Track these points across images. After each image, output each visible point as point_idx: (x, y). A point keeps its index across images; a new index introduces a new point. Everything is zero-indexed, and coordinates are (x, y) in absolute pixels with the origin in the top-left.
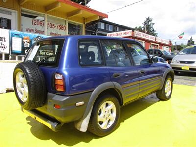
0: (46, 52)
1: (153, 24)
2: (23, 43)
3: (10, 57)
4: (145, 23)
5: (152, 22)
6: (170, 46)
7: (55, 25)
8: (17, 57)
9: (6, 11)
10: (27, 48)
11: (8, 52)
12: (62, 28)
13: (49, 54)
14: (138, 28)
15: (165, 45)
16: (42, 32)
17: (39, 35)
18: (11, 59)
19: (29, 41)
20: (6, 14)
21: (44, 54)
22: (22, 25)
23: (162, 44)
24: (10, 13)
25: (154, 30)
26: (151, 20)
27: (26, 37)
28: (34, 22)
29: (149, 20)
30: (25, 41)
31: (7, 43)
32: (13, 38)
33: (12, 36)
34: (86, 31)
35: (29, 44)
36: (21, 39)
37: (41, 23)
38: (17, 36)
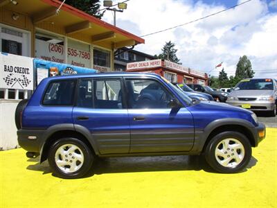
1: (176, 51)
4: (165, 49)
5: (175, 48)
6: (206, 80)
9: (15, 32)
12: (86, 56)
14: (158, 55)
15: (201, 78)
19: (57, 73)
20: (16, 35)
22: (36, 51)
23: (197, 78)
24: (20, 35)
25: (177, 59)
26: (173, 46)
27: (54, 68)
28: (51, 47)
29: (169, 45)
30: (52, 73)
32: (38, 69)
33: (37, 66)
36: (47, 71)
37: (60, 49)
38: (43, 66)
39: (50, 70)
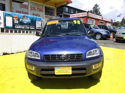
0: (30, 27)
1: (100, 8)
2: (13, 21)
3: (5, 31)
4: (94, 8)
6: (111, 23)
7: (36, 8)
8: (9, 31)
10: (16, 24)
11: (3, 27)
12: (41, 10)
13: (32, 28)
14: (90, 11)
15: (109, 22)
16: (27, 13)
17: (25, 15)
18: (6, 32)
19: (17, 19)
21: (28, 28)
22: (13, 8)
23: (106, 22)
25: (100, 13)
26: (98, 6)
27: (15, 16)
28: (21, 6)
29: (96, 6)
30: (14, 19)
31: (2, 21)
32: (6, 17)
33: (5, 15)
34: (57, 13)
35: (18, 21)
36: (11, 18)
37: (26, 7)
38: (9, 15)
39: (13, 17)
